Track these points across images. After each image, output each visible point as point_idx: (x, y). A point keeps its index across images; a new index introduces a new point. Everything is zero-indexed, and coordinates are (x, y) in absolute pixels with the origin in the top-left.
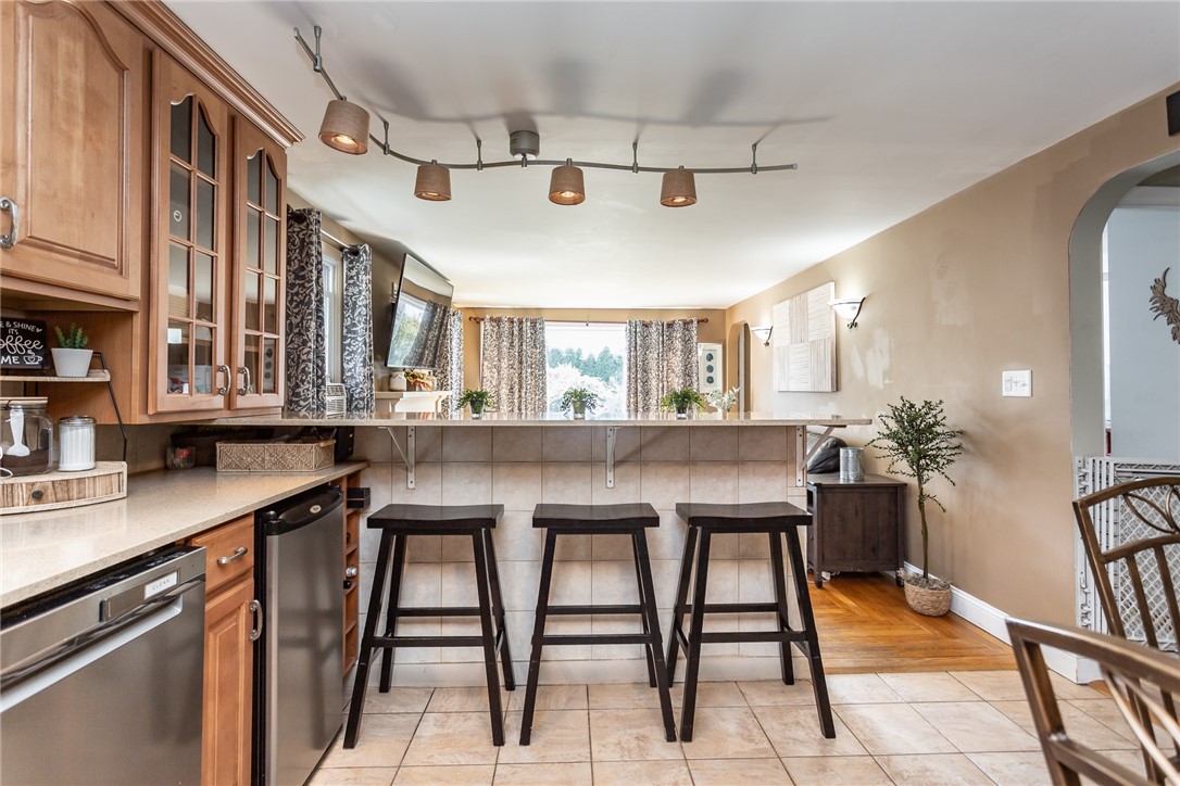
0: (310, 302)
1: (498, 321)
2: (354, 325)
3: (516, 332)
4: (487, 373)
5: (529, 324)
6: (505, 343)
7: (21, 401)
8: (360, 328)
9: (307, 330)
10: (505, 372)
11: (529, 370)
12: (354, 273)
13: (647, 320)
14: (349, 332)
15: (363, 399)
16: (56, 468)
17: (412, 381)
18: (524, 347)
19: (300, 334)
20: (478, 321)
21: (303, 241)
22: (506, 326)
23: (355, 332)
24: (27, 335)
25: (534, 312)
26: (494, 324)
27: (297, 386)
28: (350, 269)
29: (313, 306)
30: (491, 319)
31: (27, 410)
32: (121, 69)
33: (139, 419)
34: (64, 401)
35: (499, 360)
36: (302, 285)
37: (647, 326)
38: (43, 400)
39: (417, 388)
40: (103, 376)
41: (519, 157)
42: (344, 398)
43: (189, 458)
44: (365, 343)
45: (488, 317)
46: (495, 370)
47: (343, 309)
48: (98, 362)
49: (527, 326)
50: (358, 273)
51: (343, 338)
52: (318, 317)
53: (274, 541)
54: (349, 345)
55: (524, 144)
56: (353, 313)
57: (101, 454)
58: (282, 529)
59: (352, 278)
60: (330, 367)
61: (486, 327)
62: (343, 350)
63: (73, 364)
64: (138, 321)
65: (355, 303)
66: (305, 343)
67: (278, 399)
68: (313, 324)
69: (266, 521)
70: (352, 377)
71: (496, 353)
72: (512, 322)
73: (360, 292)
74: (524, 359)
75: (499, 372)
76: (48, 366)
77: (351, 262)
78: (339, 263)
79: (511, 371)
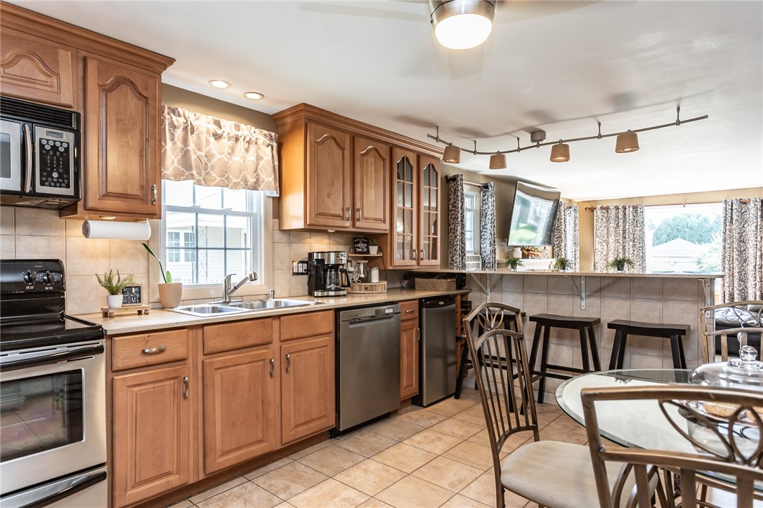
0: (458, 217)
1: (607, 209)
2: (486, 225)
3: (620, 216)
4: (598, 246)
5: (631, 209)
6: (612, 225)
7: (363, 262)
8: (488, 226)
9: (457, 231)
10: (612, 246)
11: (631, 244)
12: (486, 197)
13: (745, 198)
14: (484, 228)
15: (490, 263)
16: (370, 282)
17: (527, 253)
18: (627, 227)
19: (454, 233)
20: (592, 210)
21: (455, 190)
22: (613, 212)
23: (486, 228)
24: (364, 243)
25: (637, 200)
26: (604, 211)
27: (453, 256)
28: (484, 196)
29: (459, 220)
30: (602, 208)
31: (364, 264)
32: (384, 159)
33: (390, 268)
34: (371, 262)
35: (608, 237)
36: (455, 210)
37: (745, 203)
38: (367, 262)
39: (530, 257)
40: (381, 255)
41: (536, 144)
42: (480, 262)
43: (408, 284)
44: (491, 234)
45: (599, 206)
46: (605, 244)
47: (481, 217)
48: (380, 250)
49: (630, 211)
50: (488, 198)
51: (481, 232)
52: (462, 224)
53: (424, 310)
54: (484, 235)
55: (538, 137)
56: (485, 219)
57: (381, 278)
58: (427, 306)
59: (485, 200)
60: (469, 246)
61: (598, 213)
62: (481, 238)
63: (374, 251)
64: (389, 236)
65: (486, 213)
66: (456, 237)
67: (438, 262)
68: (459, 228)
69: (422, 302)
70: (485, 251)
71: (605, 232)
72: (618, 209)
73: (489, 207)
74: (627, 236)
75: (607, 245)
76: (368, 252)
77: (484, 192)
78: (478, 193)
79: (617, 244)
